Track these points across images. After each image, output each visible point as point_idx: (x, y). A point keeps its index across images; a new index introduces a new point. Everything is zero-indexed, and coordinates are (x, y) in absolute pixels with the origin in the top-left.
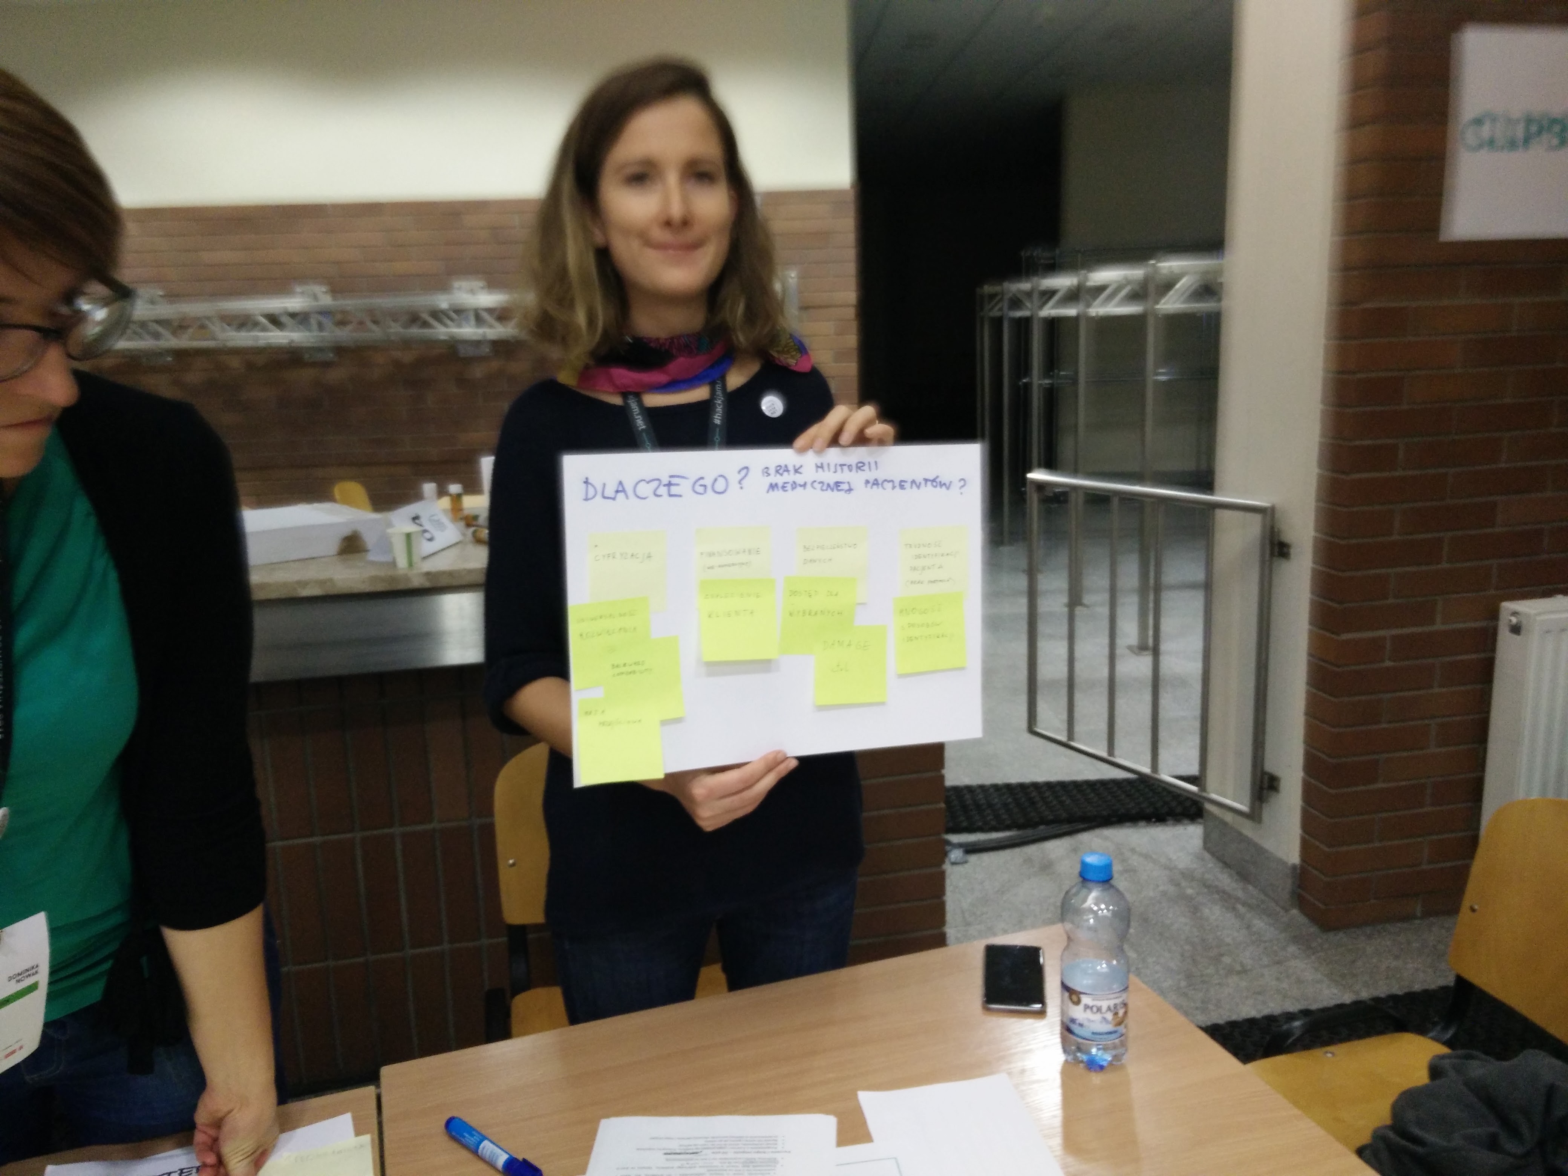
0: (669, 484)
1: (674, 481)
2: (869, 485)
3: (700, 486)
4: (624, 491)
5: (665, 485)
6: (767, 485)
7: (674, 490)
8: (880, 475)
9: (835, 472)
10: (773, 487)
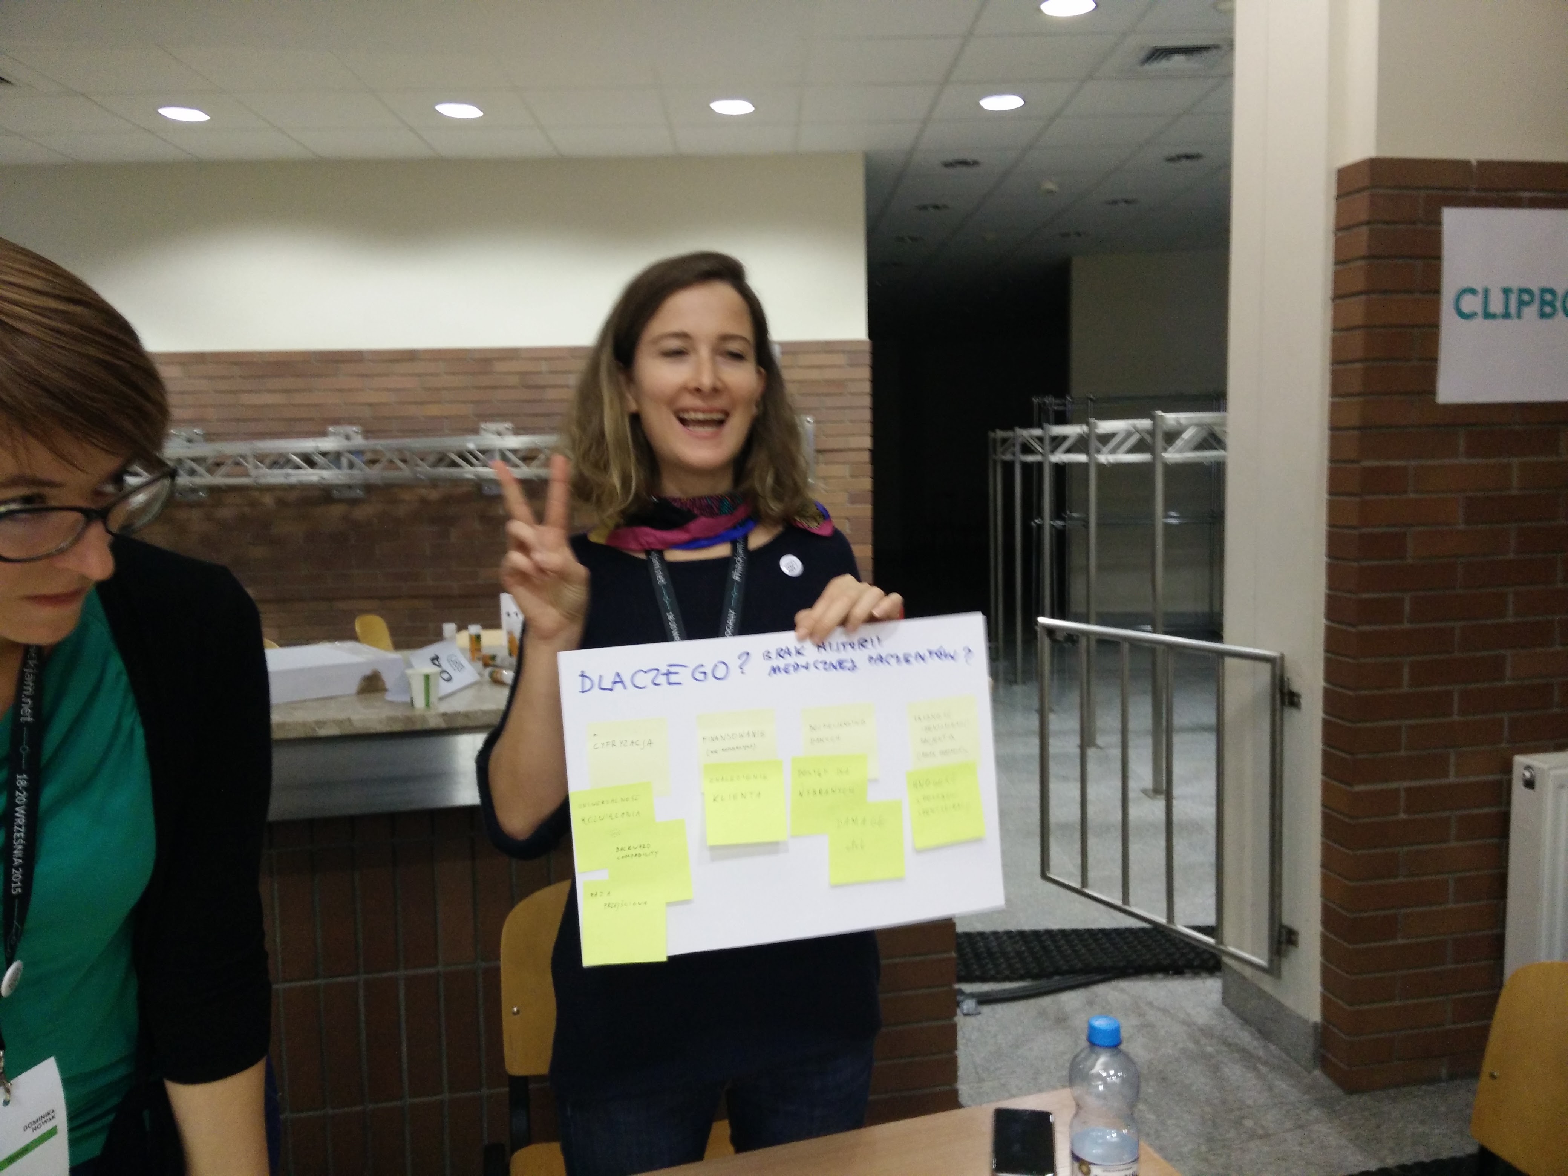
0: (668, 674)
1: (672, 669)
2: (873, 662)
3: (700, 674)
4: (622, 682)
5: (664, 674)
6: (768, 669)
7: (673, 678)
8: (884, 650)
9: (838, 649)
10: (774, 670)
